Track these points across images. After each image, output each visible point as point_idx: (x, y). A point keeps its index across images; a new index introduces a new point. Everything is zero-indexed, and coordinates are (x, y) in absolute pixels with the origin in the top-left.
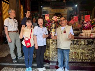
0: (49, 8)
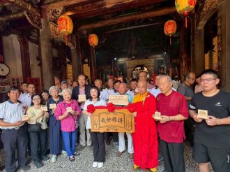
0: (127, 59)
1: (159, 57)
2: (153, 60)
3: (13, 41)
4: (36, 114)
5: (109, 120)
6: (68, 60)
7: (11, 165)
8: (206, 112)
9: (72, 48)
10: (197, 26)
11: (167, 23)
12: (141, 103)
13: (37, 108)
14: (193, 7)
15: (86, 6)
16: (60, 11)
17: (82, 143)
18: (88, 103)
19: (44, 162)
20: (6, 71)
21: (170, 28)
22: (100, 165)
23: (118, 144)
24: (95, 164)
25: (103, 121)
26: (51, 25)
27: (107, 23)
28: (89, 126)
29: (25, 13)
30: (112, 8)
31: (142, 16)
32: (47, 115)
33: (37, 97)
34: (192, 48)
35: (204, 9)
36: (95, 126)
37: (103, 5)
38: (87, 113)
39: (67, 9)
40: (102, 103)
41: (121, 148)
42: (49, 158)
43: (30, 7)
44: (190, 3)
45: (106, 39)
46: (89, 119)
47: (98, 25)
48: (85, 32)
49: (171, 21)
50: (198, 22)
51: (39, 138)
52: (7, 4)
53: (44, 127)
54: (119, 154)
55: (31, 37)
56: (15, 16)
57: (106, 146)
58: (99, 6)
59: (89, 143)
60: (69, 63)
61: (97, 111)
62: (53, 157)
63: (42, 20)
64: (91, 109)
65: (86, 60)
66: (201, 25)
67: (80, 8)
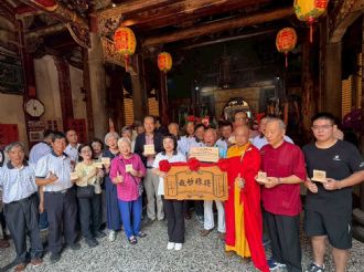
1: (268, 85)
2: (257, 90)
3: (48, 65)
4: (87, 173)
5: (190, 182)
6: (125, 92)
7: (57, 241)
8: (324, 173)
9: (133, 74)
10: (330, 36)
11: (281, 32)
12: (238, 158)
13: (88, 165)
14: (322, 10)
15: (154, 11)
16: (117, 20)
17: (151, 215)
18: (160, 157)
19: (99, 240)
20: (40, 110)
21: (286, 41)
22: (178, 246)
23: (203, 219)
24: (170, 245)
25: (182, 183)
26: (104, 42)
27: (186, 34)
28: (161, 191)
29: (68, 26)
30: (194, 13)
31: (241, 22)
32: (101, 174)
33: (86, 148)
34: (321, 73)
35: (342, 11)
36: (170, 191)
37: (181, 8)
38: (159, 172)
39: (127, 17)
40: (180, 158)
41: (208, 224)
42: (105, 235)
43: (74, 18)
44: (318, 5)
45: (183, 58)
46: (162, 181)
47: (172, 38)
48: (152, 49)
49: (288, 29)
50: (332, 31)
51: (91, 206)
52: (40, 12)
53: (98, 191)
54: (205, 233)
55: (73, 59)
56: (52, 29)
57: (186, 221)
58: (175, 11)
59: (161, 217)
60: (127, 96)
61: (174, 170)
62: (111, 234)
63: (91, 34)
64: (165, 166)
65: (153, 92)
66: (337, 36)
67: (146, 13)
